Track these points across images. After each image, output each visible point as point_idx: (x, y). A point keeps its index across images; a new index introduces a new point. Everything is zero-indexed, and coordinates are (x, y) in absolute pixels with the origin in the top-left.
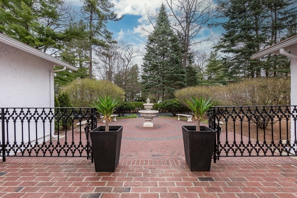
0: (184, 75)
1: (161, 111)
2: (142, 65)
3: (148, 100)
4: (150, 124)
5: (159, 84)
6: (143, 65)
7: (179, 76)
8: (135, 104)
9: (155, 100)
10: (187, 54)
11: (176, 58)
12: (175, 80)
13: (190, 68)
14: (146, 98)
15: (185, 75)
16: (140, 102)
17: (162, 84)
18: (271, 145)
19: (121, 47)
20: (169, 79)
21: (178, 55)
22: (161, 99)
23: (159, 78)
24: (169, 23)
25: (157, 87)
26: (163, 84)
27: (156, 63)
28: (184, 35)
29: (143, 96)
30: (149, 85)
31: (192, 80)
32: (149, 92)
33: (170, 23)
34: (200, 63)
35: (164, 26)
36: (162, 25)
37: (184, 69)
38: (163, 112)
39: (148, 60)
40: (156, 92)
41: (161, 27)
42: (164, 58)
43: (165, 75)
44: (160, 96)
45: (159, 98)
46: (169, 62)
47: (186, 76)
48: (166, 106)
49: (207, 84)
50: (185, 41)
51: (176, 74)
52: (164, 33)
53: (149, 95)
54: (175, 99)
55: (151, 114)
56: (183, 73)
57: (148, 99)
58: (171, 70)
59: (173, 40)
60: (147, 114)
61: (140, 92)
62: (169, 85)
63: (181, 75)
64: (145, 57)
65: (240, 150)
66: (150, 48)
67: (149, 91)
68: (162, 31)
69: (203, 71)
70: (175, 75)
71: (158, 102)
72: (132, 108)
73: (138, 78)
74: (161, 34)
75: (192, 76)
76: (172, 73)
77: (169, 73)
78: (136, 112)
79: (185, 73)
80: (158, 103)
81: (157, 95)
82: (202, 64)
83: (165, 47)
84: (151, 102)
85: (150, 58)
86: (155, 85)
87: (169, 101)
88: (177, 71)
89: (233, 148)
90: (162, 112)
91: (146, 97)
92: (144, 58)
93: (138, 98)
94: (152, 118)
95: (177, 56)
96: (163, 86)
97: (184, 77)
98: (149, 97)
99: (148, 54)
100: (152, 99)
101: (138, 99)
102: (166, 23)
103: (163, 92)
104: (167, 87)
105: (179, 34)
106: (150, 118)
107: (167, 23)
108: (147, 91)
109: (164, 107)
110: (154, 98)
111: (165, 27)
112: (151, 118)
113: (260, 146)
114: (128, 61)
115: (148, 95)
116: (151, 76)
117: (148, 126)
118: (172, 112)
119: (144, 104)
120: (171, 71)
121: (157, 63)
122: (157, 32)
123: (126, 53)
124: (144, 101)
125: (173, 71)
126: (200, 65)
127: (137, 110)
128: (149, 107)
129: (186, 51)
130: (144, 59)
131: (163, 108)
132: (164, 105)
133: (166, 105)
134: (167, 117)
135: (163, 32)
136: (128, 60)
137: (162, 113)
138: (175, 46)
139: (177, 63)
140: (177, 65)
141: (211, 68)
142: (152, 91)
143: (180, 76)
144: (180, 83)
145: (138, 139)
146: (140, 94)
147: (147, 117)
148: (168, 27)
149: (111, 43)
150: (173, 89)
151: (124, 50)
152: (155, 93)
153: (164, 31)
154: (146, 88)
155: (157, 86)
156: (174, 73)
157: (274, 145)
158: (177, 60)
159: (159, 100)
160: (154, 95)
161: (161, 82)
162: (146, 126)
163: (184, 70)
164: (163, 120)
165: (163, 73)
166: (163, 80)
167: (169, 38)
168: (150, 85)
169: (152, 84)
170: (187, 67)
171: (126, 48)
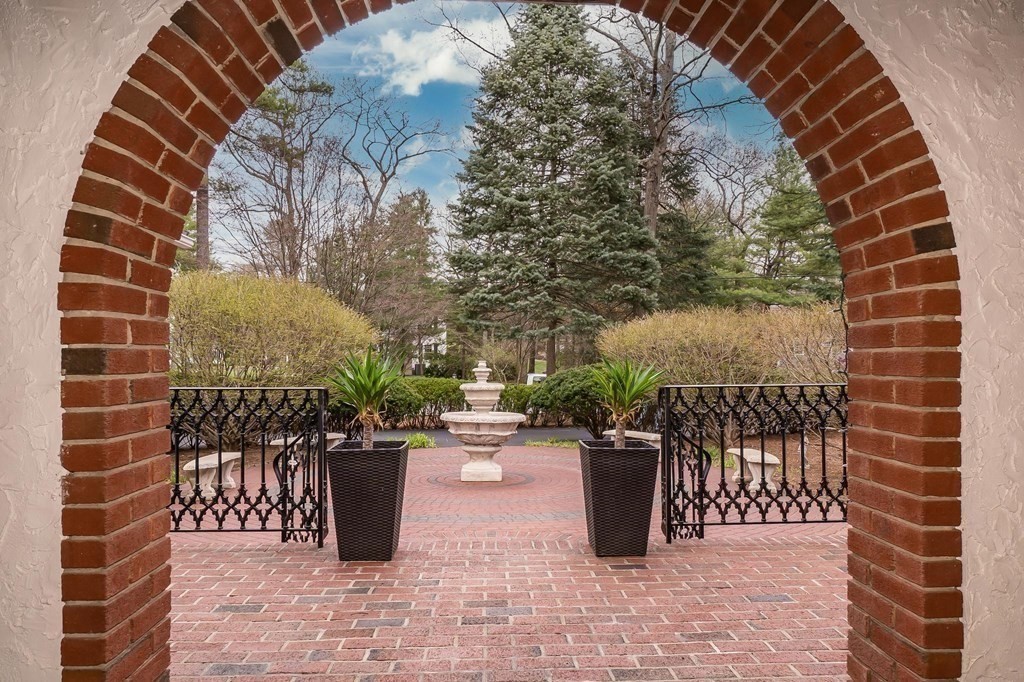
0: (645, 255)
1: (539, 421)
2: (455, 207)
3: (482, 367)
4: (490, 470)
5: (533, 293)
6: (458, 204)
7: (622, 261)
8: (421, 388)
9: (513, 369)
10: (664, 154)
11: (611, 178)
12: (609, 278)
13: (676, 220)
14: (469, 359)
15: (649, 255)
16: (443, 379)
17: (544, 296)
18: (820, 493)
19: (348, 108)
20: (578, 271)
21: (620, 162)
22: (541, 364)
23: (529, 270)
24: (580, 15)
25: (524, 310)
26: (549, 295)
27: (517, 199)
28: (650, 66)
29: (454, 349)
30: (483, 299)
31: (686, 278)
32: (485, 333)
33: (583, 18)
34: (729, 195)
35: (556, 29)
36: (546, 24)
37: (645, 229)
38: (552, 427)
39: (482, 185)
40: (517, 331)
41: (544, 31)
42: (555, 174)
43: (560, 256)
44: (540, 349)
45: (533, 362)
46: (577, 195)
47: (654, 260)
48: (562, 398)
49: (759, 293)
50: (655, 93)
51: (610, 251)
52: (556, 58)
53: (487, 346)
54: (598, 365)
55: (492, 425)
56: (642, 244)
57: (482, 364)
58: (585, 231)
59: (598, 95)
60: (478, 425)
61: (442, 331)
62: (577, 301)
63: (634, 253)
64: (469, 169)
65: (738, 506)
66: (492, 125)
67: (487, 327)
68: (547, 52)
69: (744, 233)
70: (607, 255)
71: (531, 378)
72: (410, 404)
73: (430, 259)
74: (542, 65)
75: (685, 257)
76: (591, 247)
77: (577, 245)
78: (423, 423)
79: (651, 245)
80: (530, 382)
81: (525, 345)
82: (740, 198)
83: (560, 125)
84: (492, 378)
85: (491, 175)
86: (515, 300)
87: (575, 375)
88: (615, 237)
89: (718, 501)
90: (544, 425)
91: (471, 353)
92: (463, 171)
93: (428, 357)
94: (497, 445)
95: (614, 167)
96: (550, 306)
97: (644, 265)
98: (484, 354)
99: (483, 155)
100: (500, 366)
101: (427, 365)
102: (567, 13)
103: (550, 334)
104: (570, 307)
105: (629, 63)
106: (488, 444)
107: (571, 16)
108: (477, 329)
109: (552, 403)
110: (512, 358)
111: (563, 35)
112: (494, 445)
113: (791, 496)
114: (384, 174)
115: (479, 344)
116: (497, 258)
117: (479, 476)
118: (587, 424)
119: (462, 387)
120: (587, 238)
121: (521, 198)
122: (526, 56)
123: (371, 137)
124: (460, 375)
125: (595, 235)
126: (729, 201)
127: (426, 418)
128: (487, 397)
129: (659, 141)
130: (462, 178)
131: (548, 403)
132: (551, 390)
133: (560, 392)
134: (566, 445)
135: (550, 54)
136: (380, 169)
137: (547, 431)
138: (610, 124)
139: (617, 198)
140: (617, 207)
141: (775, 222)
142: (497, 327)
143: (629, 261)
144: (627, 293)
145: (441, 520)
146: (441, 342)
147: (477, 440)
148: (577, 32)
149: (300, 91)
150: (595, 318)
151: (362, 120)
152: (512, 336)
153: (556, 53)
154: (472, 315)
155: (521, 303)
156: (602, 248)
157: (829, 493)
158: (615, 186)
159: (532, 371)
160: (512, 343)
161: (543, 285)
162: (473, 475)
163: (646, 233)
164: (546, 458)
165: (552, 247)
166: (553, 276)
167: (581, 83)
168: (490, 301)
169: (497, 295)
170: (662, 219)
171: (373, 112)
